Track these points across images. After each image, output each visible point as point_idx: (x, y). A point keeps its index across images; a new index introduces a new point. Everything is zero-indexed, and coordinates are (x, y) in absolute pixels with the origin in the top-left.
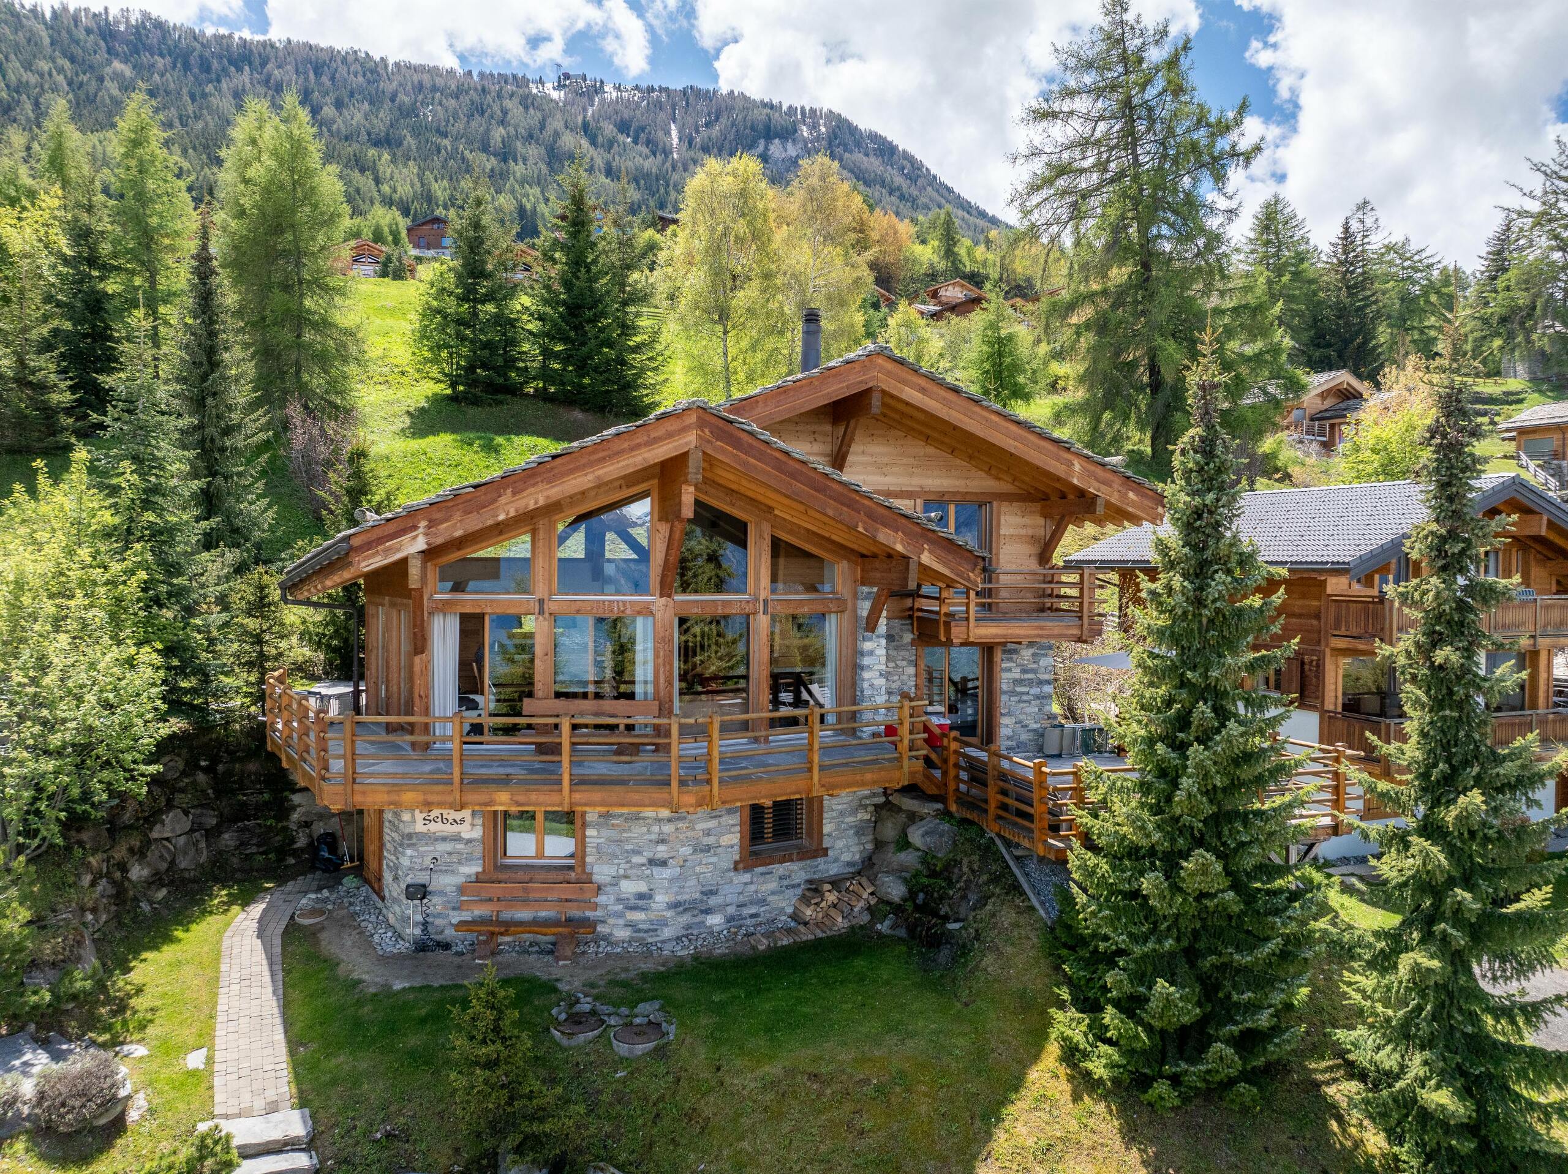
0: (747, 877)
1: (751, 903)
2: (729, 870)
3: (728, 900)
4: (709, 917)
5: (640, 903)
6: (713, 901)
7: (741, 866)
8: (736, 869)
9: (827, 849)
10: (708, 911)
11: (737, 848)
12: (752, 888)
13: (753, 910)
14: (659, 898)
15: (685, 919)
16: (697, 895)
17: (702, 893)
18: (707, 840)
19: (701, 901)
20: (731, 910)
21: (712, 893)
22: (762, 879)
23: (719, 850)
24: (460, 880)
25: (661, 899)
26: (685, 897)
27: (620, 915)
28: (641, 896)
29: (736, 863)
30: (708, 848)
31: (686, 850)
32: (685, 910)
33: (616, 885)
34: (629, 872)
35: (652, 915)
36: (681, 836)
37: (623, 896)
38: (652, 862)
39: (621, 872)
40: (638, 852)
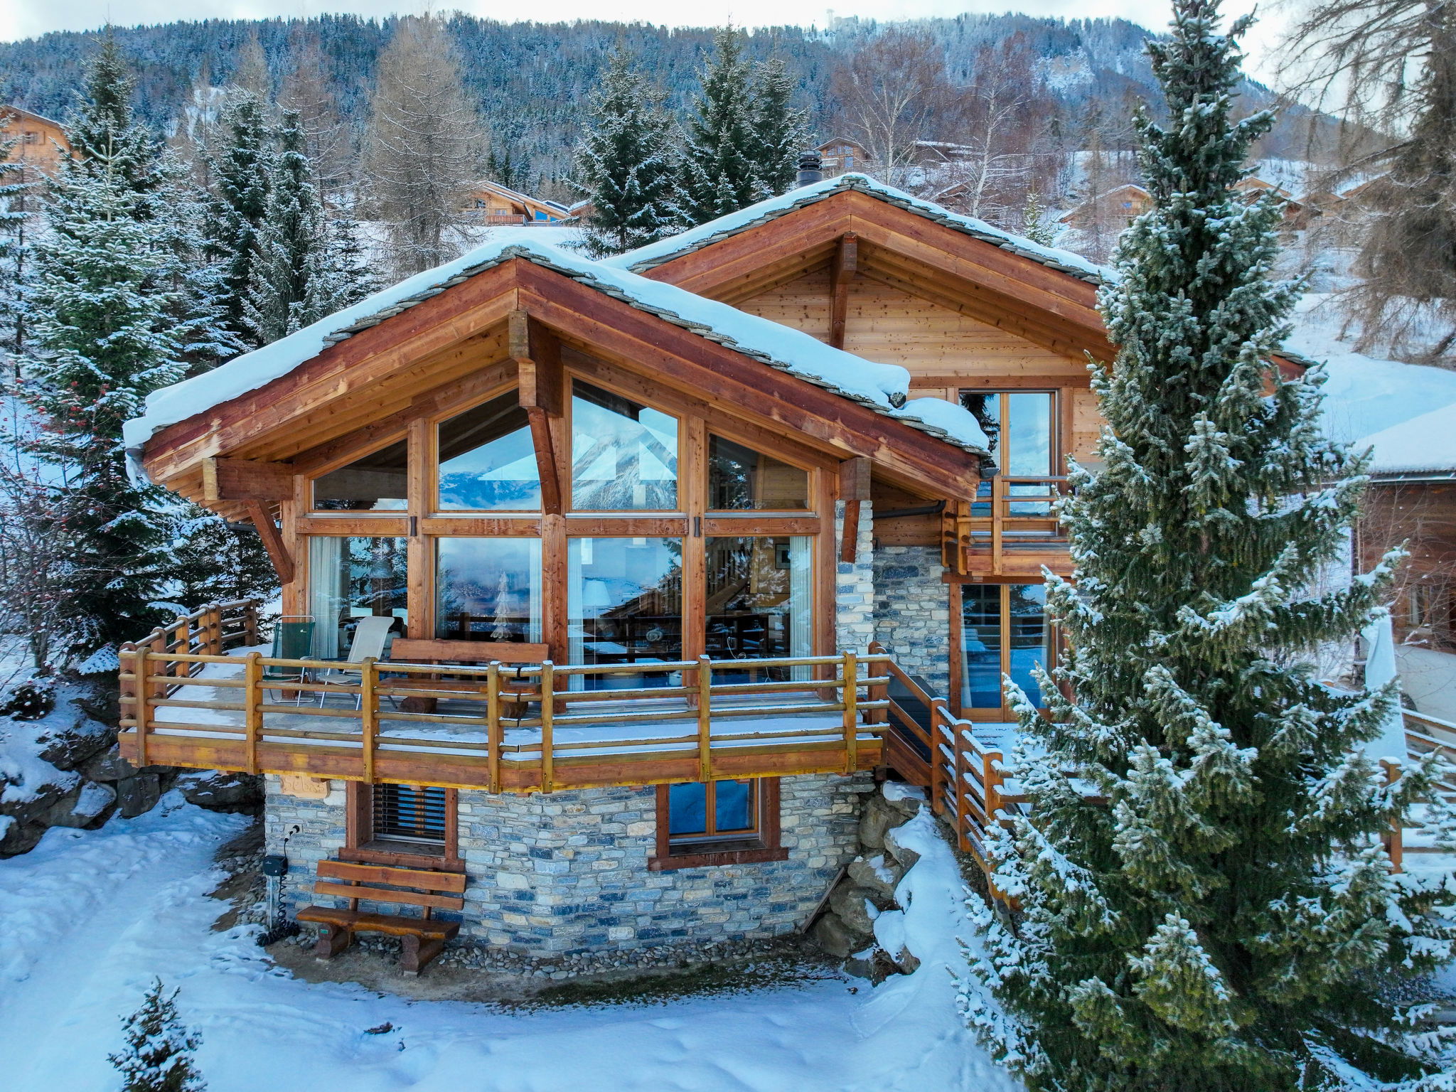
0: (667, 880)
1: (675, 915)
2: (640, 869)
3: (640, 909)
4: (612, 929)
5: (522, 903)
6: (617, 909)
7: (657, 864)
8: (650, 869)
9: (787, 850)
10: (611, 922)
11: (652, 841)
12: (675, 895)
13: (676, 924)
14: (541, 899)
15: (578, 929)
16: (594, 899)
17: (602, 897)
18: (607, 828)
19: (600, 908)
20: (645, 922)
21: (614, 898)
22: (688, 884)
23: (625, 843)
24: (323, 855)
25: (546, 900)
26: (578, 901)
27: (496, 916)
28: (521, 895)
29: (651, 860)
30: (611, 839)
31: (579, 840)
32: (578, 917)
33: (493, 877)
34: (507, 863)
35: (534, 921)
36: (571, 821)
37: (501, 893)
38: (536, 853)
39: (498, 862)
40: (518, 839)
